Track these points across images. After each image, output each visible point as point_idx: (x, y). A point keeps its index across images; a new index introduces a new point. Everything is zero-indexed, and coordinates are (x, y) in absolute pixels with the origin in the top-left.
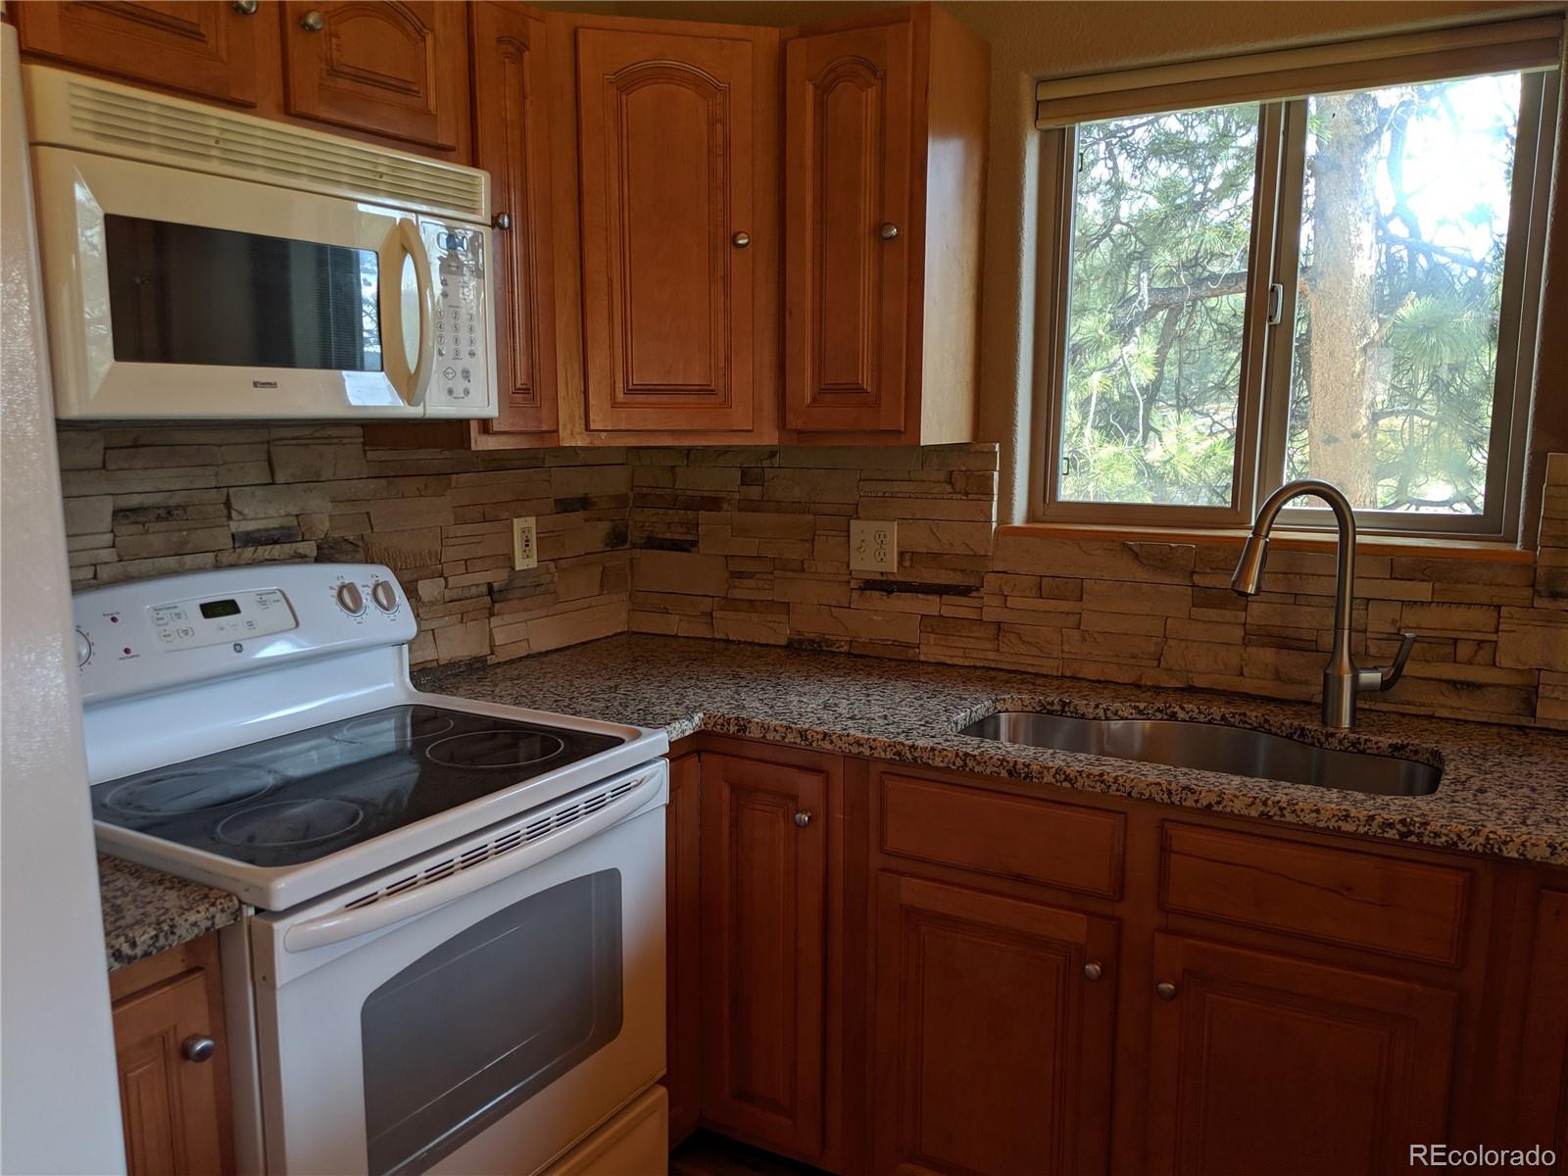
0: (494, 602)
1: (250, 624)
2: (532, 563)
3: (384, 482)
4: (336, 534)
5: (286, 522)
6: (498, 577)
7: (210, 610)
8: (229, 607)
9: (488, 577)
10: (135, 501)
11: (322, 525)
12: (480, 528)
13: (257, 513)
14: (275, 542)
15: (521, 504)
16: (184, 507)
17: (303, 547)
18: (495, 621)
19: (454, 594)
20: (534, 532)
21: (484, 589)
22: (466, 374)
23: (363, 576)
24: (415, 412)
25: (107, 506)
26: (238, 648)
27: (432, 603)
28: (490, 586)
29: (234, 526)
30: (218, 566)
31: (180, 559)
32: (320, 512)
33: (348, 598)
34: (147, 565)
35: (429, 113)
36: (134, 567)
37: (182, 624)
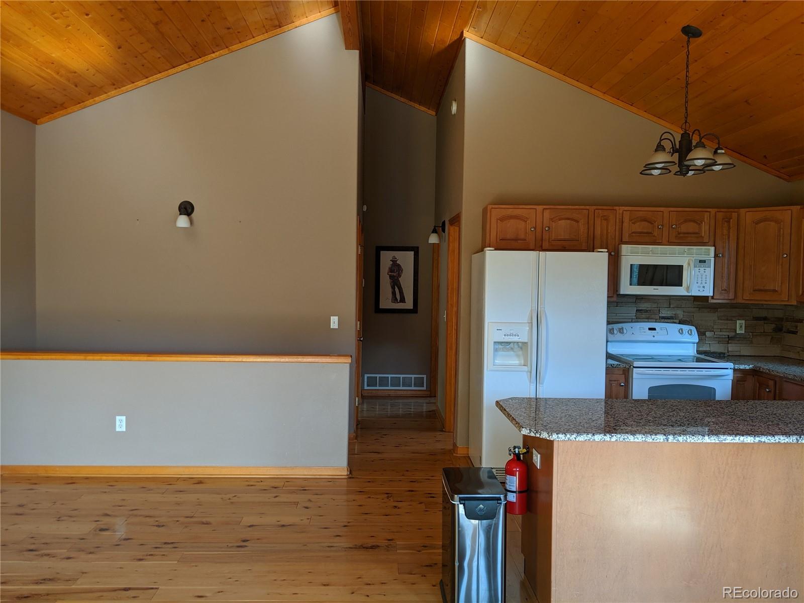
0: (729, 340)
1: (658, 333)
2: (743, 332)
3: (698, 309)
4: (684, 319)
5: (672, 315)
6: (732, 334)
7: (650, 329)
8: (654, 329)
9: (728, 333)
10: (641, 308)
11: (681, 316)
12: (726, 322)
13: (665, 313)
14: (669, 319)
15: (740, 317)
16: (650, 311)
17: (675, 321)
18: (729, 345)
19: (717, 336)
20: (744, 324)
21: (727, 336)
22: (704, 287)
23: (686, 328)
24: (690, 294)
25: (635, 309)
26: (654, 336)
27: (709, 337)
28: (728, 336)
29: (660, 315)
30: (656, 322)
31: (648, 319)
32: (680, 314)
33: (681, 331)
34: (642, 320)
35: (702, 237)
36: (639, 320)
37: (644, 331)
